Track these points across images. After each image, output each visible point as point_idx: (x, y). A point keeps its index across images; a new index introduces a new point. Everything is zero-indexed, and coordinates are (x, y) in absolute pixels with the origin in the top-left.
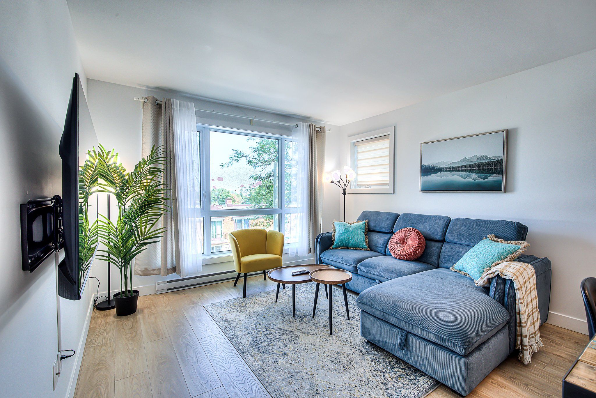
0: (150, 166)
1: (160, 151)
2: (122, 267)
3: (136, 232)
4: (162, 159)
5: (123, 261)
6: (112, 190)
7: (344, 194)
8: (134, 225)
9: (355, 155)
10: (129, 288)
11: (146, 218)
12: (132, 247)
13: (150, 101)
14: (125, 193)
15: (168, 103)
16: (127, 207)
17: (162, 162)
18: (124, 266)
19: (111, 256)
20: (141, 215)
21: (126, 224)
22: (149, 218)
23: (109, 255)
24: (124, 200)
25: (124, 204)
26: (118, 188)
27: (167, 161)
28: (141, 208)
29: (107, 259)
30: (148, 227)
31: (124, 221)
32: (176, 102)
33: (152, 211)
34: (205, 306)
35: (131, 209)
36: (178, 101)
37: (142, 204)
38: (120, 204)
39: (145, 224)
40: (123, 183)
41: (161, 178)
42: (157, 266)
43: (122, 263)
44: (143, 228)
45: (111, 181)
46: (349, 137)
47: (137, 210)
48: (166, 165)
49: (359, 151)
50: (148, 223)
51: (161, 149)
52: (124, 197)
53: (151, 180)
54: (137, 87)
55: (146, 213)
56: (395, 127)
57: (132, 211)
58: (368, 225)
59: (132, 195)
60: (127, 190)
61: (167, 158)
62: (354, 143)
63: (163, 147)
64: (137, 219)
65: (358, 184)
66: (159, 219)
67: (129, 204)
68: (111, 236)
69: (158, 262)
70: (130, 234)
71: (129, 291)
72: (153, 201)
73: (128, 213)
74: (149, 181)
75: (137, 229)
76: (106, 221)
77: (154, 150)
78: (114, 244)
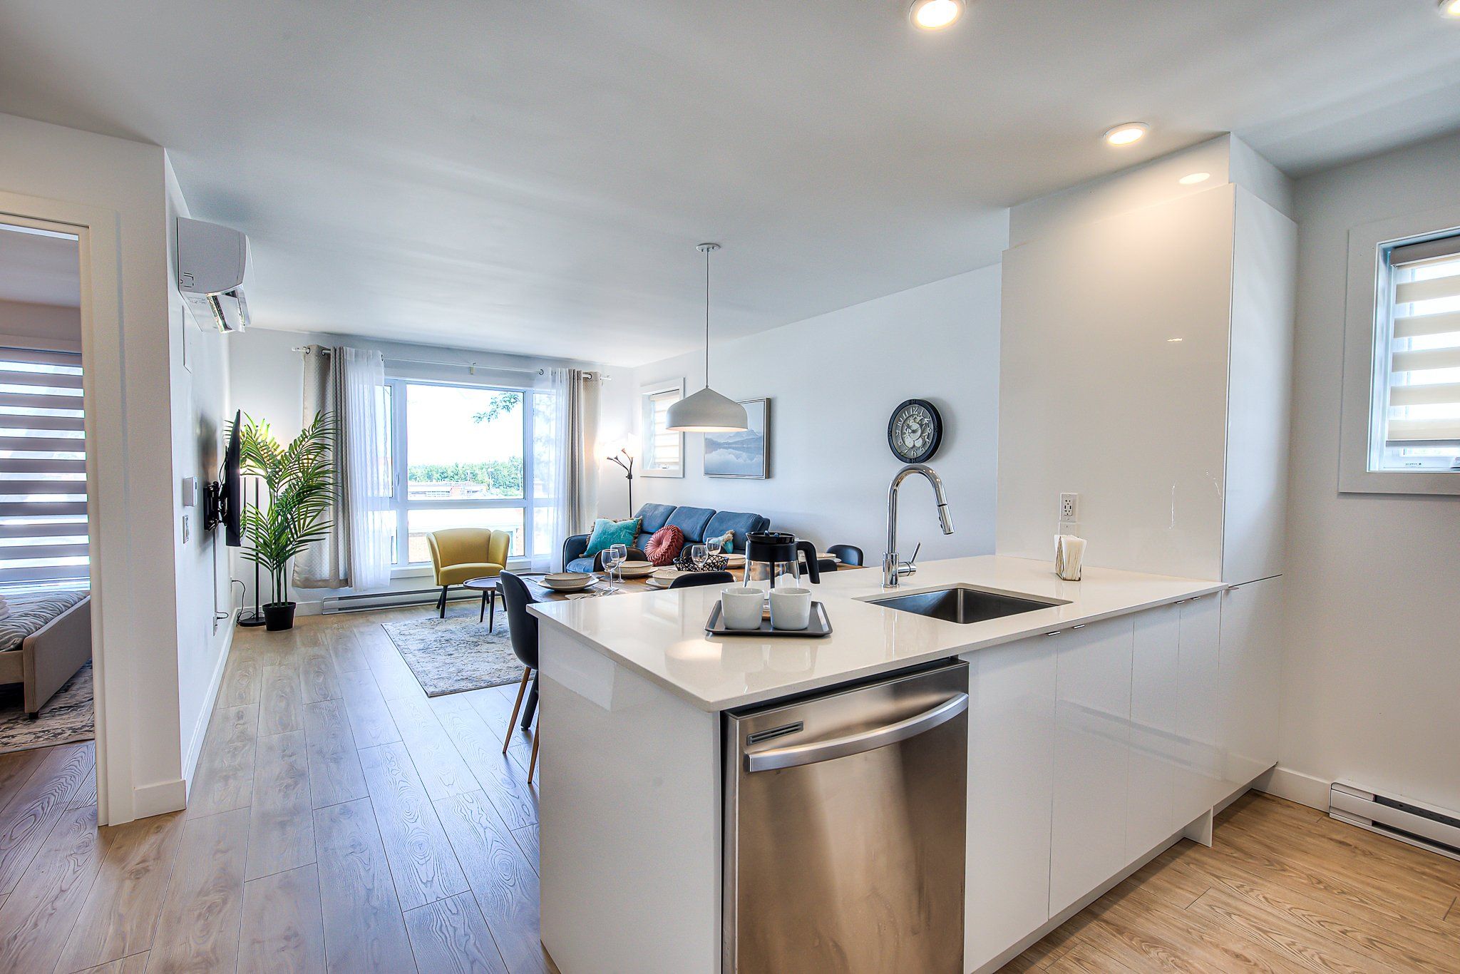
0: (312, 441)
1: (328, 420)
2: (274, 569)
3: (292, 526)
4: (331, 431)
5: (275, 562)
6: (262, 472)
7: (630, 477)
8: (289, 516)
9: (652, 416)
10: (283, 600)
11: (305, 509)
12: (287, 545)
13: (314, 350)
14: (277, 476)
15: (339, 352)
16: (280, 494)
17: (331, 436)
18: (276, 568)
19: (260, 555)
20: (299, 504)
21: (279, 514)
22: (309, 509)
23: (257, 554)
24: (276, 485)
25: (276, 489)
26: (269, 470)
27: (337, 434)
28: (298, 495)
29: (255, 558)
30: (308, 520)
31: (277, 511)
32: (350, 352)
33: (314, 499)
34: (383, 624)
35: (285, 496)
36: (353, 350)
37: (299, 490)
38: (271, 490)
39: (303, 516)
40: (274, 465)
41: (330, 455)
42: (323, 576)
43: (274, 565)
44: (302, 521)
45: (260, 461)
46: (642, 386)
47: (293, 497)
48: (336, 440)
49: (657, 410)
50: (308, 515)
51: (330, 416)
52: (277, 481)
53: (313, 460)
54: (296, 331)
55: (306, 501)
56: (684, 379)
57: (287, 499)
58: (641, 525)
59: (288, 479)
60: (280, 473)
61: (337, 429)
62: (649, 397)
63: (331, 415)
64: (294, 510)
65: (657, 461)
66: (322, 510)
67: (282, 490)
68: (260, 530)
69: (325, 570)
70: (283, 528)
71: (283, 604)
72: (314, 486)
73: (281, 501)
74: (310, 461)
75: (294, 522)
76: (254, 511)
77: (320, 419)
78: (264, 541)
